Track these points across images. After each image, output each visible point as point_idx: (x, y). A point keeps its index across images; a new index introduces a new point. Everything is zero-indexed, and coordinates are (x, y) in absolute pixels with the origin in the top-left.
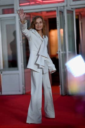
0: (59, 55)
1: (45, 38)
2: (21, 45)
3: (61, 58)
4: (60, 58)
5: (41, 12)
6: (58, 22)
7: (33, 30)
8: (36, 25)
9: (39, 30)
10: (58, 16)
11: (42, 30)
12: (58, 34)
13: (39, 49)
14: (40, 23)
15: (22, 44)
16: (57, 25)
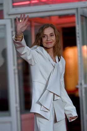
0: (80, 90)
1: (59, 60)
2: (15, 74)
3: (84, 95)
4: (82, 94)
5: (50, 17)
6: (78, 33)
7: (39, 48)
8: (44, 40)
9: (49, 48)
10: (78, 24)
11: (54, 47)
12: (79, 55)
13: (47, 80)
14: (51, 36)
15: (16, 71)
16: (78, 39)
